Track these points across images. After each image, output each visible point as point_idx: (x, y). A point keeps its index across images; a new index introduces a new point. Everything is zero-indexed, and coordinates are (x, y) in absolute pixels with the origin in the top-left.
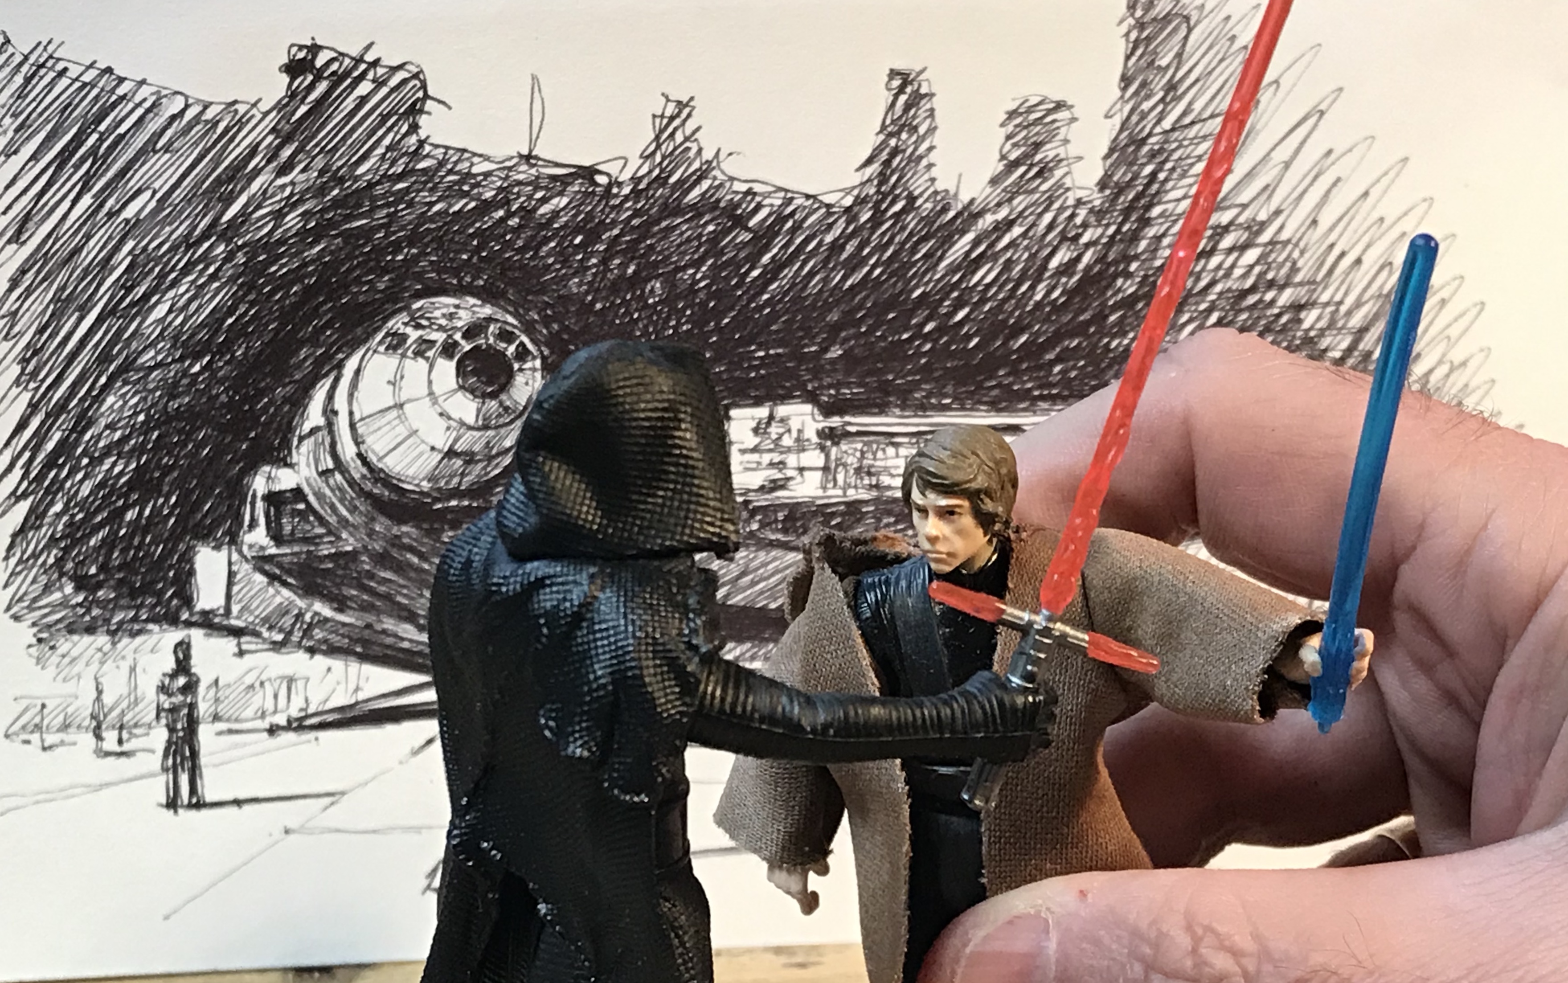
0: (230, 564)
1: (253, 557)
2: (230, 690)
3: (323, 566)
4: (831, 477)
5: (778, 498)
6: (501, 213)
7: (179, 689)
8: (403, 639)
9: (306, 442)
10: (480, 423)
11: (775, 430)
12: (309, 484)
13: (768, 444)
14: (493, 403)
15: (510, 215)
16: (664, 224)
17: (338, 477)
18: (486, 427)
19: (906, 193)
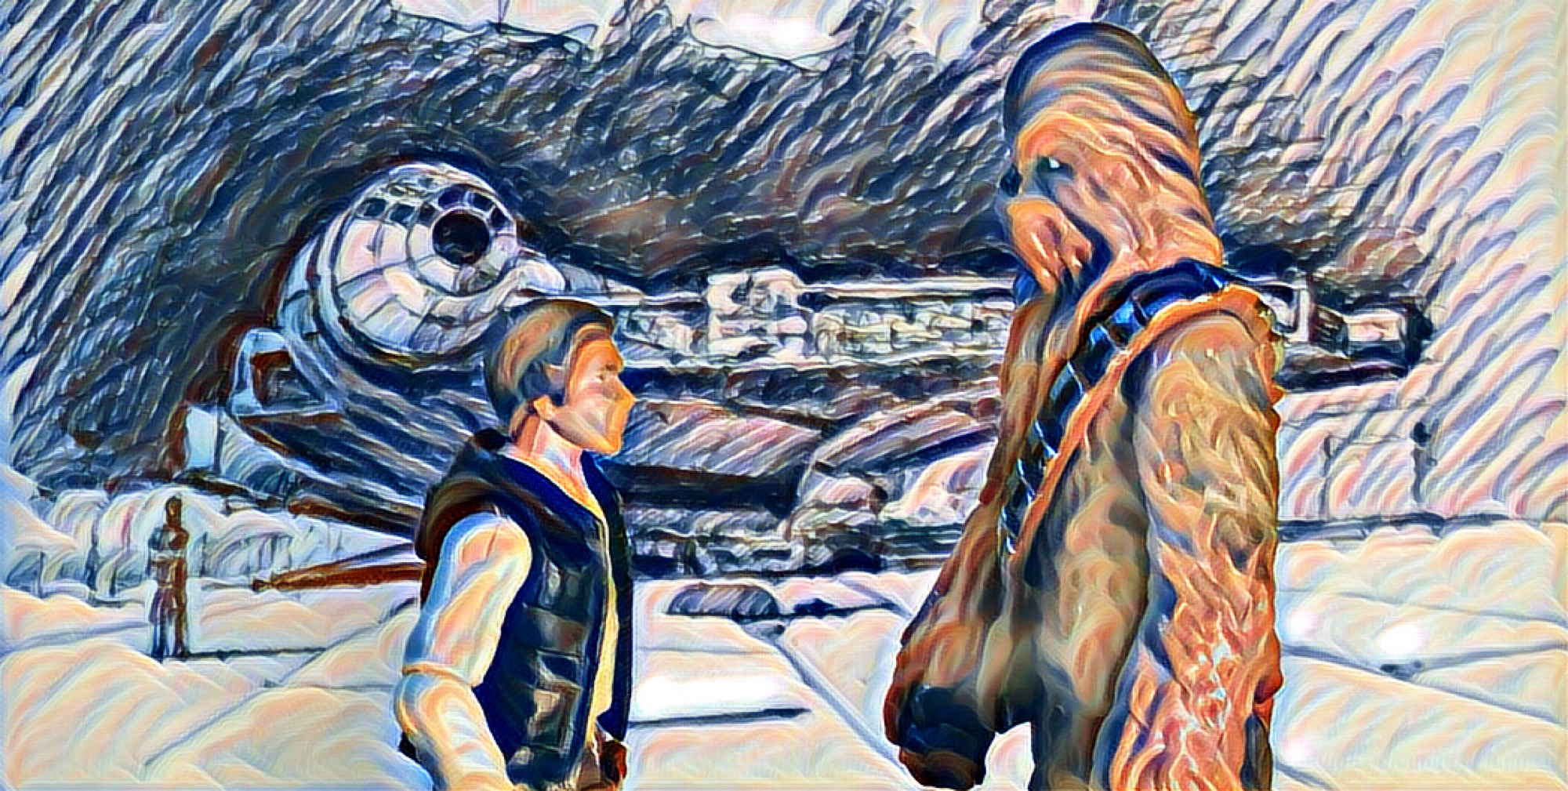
0: (219, 424)
1: (241, 418)
2: (216, 546)
3: (307, 428)
4: (813, 344)
5: (758, 364)
6: (473, 81)
7: (170, 544)
8: (383, 501)
9: (291, 305)
10: (458, 287)
11: (754, 296)
12: (295, 348)
13: (747, 310)
14: (470, 268)
15: (483, 82)
16: (637, 91)
17: (322, 341)
18: (463, 292)
19: (884, 57)
